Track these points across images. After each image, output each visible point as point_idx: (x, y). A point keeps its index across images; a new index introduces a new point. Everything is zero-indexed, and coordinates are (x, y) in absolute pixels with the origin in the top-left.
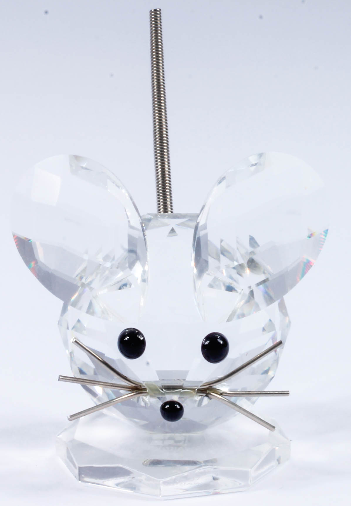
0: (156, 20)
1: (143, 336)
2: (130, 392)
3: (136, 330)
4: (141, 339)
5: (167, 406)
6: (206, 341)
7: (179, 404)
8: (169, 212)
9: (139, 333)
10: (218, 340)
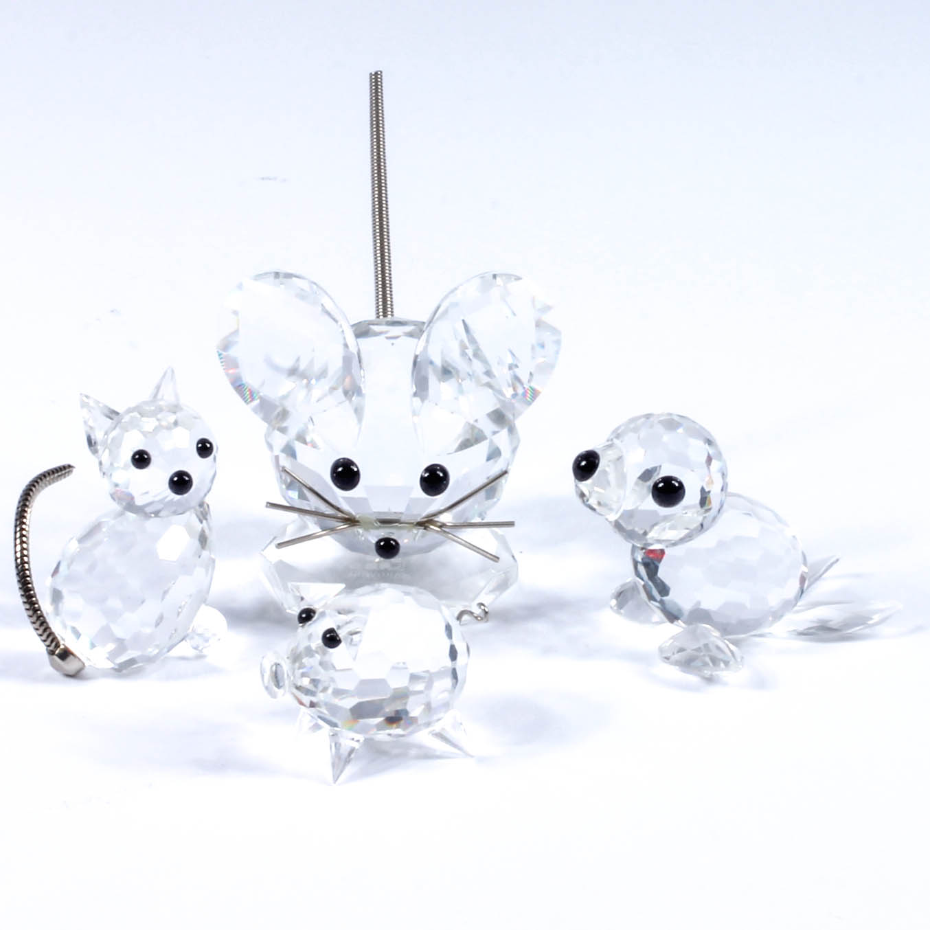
0: (376, 85)
1: (357, 467)
2: (342, 524)
3: (348, 460)
4: (356, 469)
5: (382, 544)
6: (425, 473)
7: (394, 541)
8: (389, 316)
9: (352, 463)
10: (438, 472)
